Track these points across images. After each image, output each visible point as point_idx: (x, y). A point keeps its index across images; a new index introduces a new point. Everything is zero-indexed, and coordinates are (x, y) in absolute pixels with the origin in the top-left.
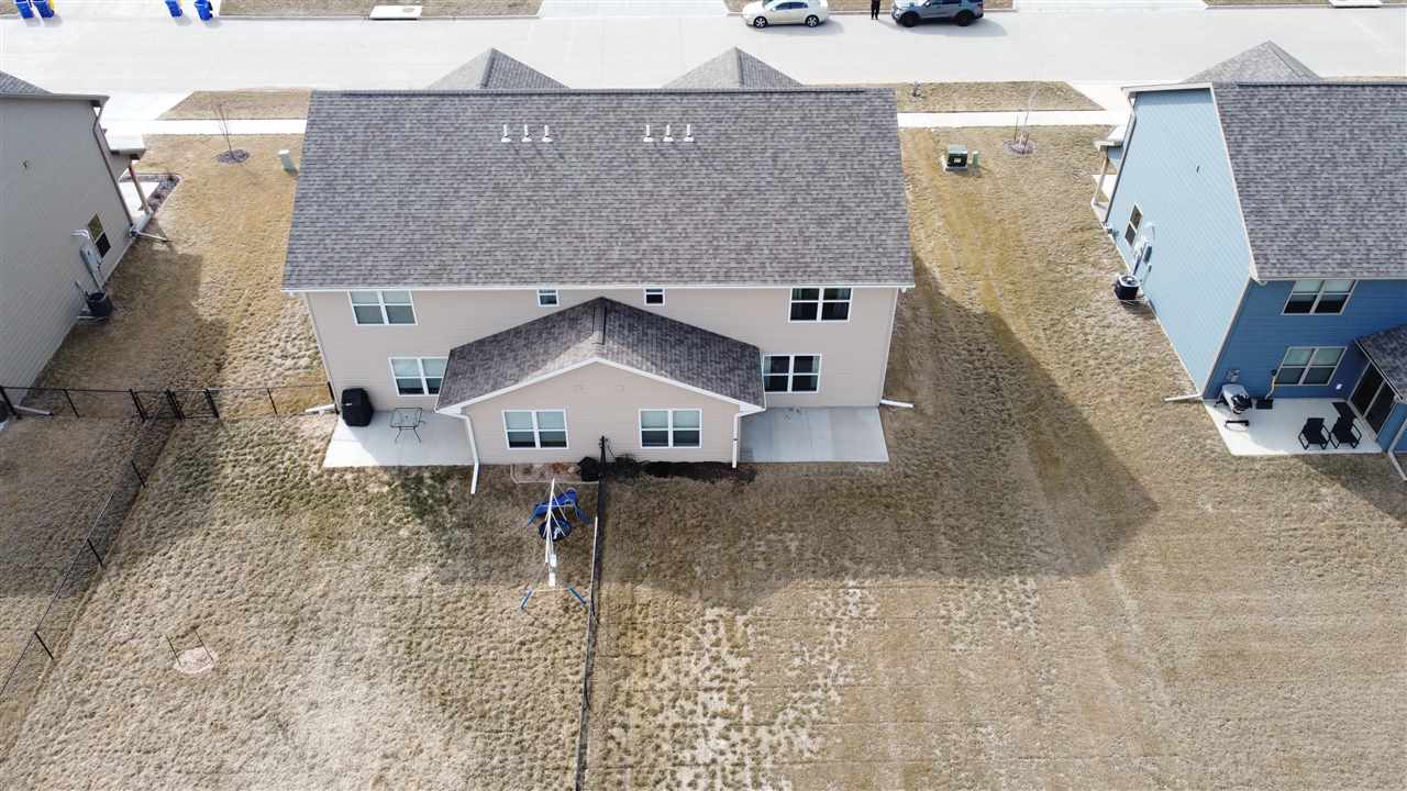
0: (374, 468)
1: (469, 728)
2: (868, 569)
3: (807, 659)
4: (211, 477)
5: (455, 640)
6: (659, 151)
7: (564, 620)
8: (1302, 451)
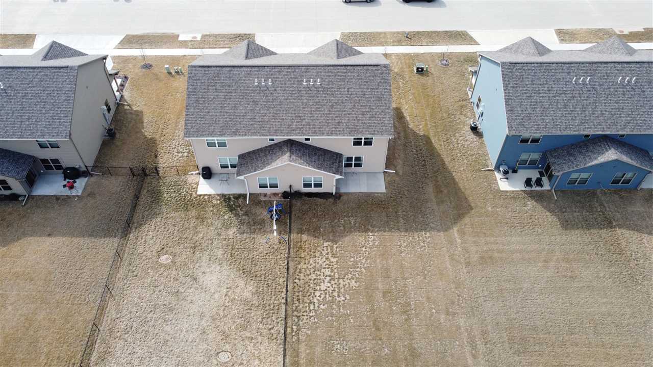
0: (214, 194)
1: (252, 280)
2: (376, 229)
3: (355, 259)
4: (160, 197)
5: (246, 252)
6: (308, 88)
7: (279, 246)
8: (524, 189)
